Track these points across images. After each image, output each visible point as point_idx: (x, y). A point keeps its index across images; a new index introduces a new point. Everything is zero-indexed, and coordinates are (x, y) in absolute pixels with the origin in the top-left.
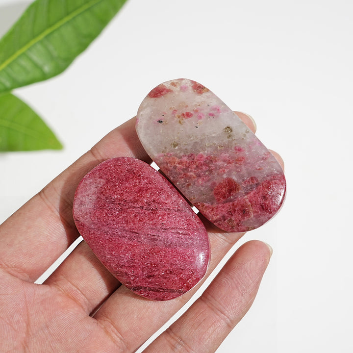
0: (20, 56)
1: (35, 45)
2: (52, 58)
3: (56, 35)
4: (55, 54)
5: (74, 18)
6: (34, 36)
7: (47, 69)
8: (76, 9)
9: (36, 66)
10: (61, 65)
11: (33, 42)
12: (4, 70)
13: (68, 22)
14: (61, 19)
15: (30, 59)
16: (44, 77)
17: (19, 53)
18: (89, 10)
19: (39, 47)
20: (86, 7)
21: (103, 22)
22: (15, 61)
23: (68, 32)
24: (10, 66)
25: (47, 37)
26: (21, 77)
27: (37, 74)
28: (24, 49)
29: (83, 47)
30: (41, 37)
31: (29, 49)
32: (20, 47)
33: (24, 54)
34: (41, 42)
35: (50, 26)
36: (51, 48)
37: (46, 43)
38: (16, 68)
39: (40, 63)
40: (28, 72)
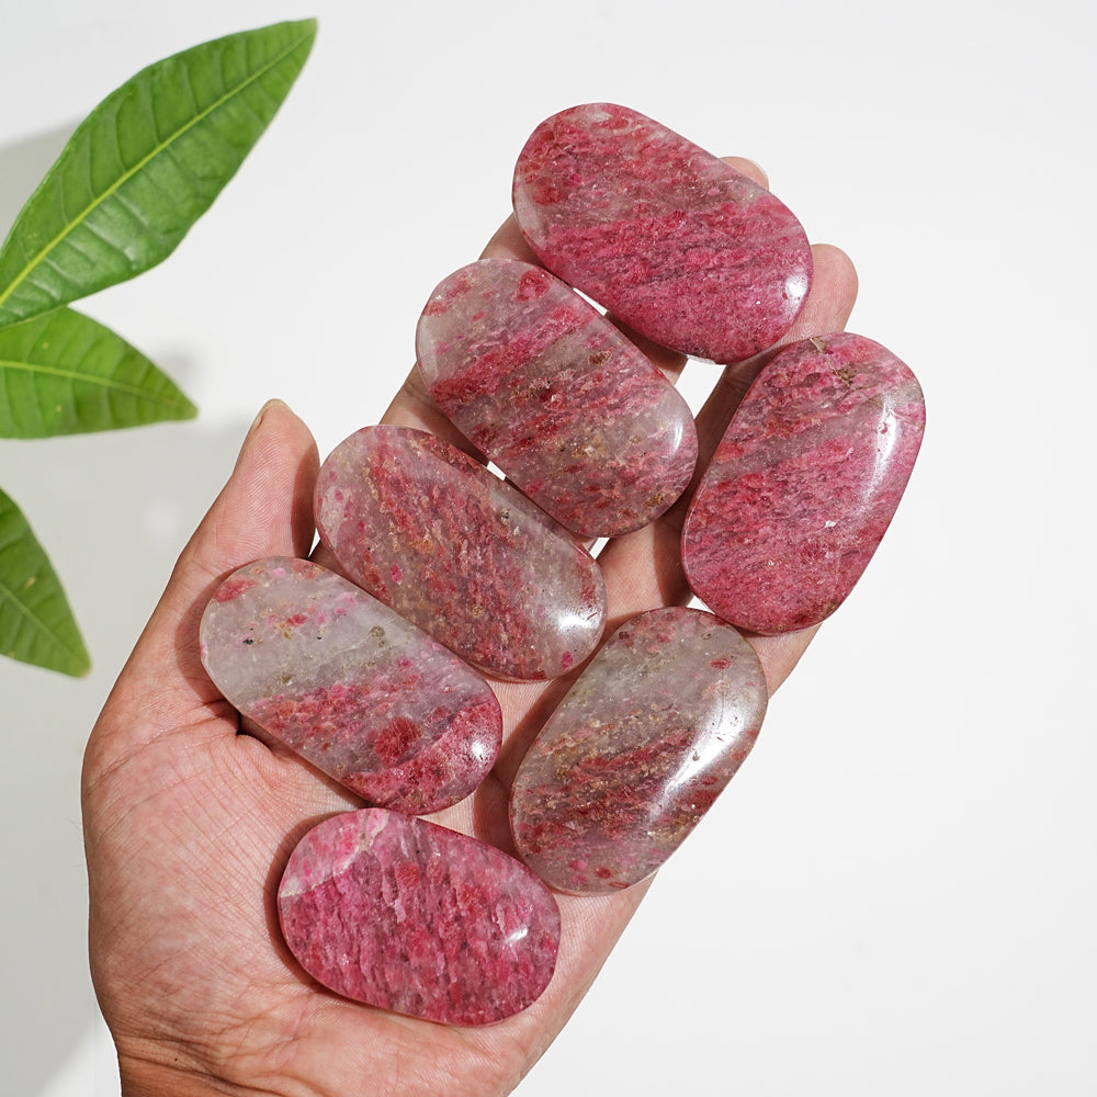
0: (69, 234)
1: (98, 208)
2: (140, 229)
3: (142, 180)
4: (145, 220)
5: (174, 144)
7: (131, 253)
9: (109, 248)
10: (162, 245)
11: (96, 203)
12: (44, 264)
13: (165, 151)
15: (95, 236)
16: (130, 271)
17: (69, 228)
18: (200, 123)
19: (111, 210)
20: (198, 118)
21: (240, 147)
22: (64, 243)
23: (165, 174)
24: (54, 255)
25: (122, 189)
26: (80, 279)
27: (115, 266)
28: (79, 219)
29: (203, 202)
30: (112, 189)
31: (89, 218)
32: (71, 219)
33: (81, 227)
34: (114, 200)
35: (128, 168)
36: (135, 210)
37: (124, 200)
38: (68, 257)
39: (117, 243)
40: (93, 265)
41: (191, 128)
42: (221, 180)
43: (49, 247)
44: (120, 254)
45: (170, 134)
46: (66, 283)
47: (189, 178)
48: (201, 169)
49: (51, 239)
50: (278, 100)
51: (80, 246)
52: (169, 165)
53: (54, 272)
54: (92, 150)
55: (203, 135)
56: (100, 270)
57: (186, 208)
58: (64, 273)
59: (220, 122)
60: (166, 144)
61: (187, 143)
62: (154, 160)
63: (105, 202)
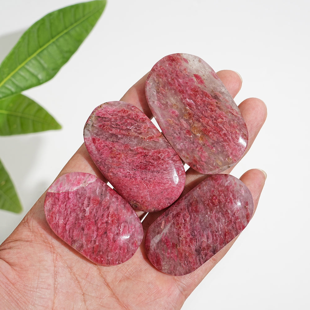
0: (20, 70)
1: (30, 61)
2: (43, 68)
3: (45, 52)
4: (46, 66)
5: (57, 40)
6: (29, 55)
7: (40, 77)
8: (58, 34)
9: (33, 75)
10: (51, 74)
11: (29, 59)
12: (10, 80)
13: (54, 42)
14: (49, 41)
15: (28, 71)
16: (39, 83)
17: (19, 67)
18: (66, 33)
19: (34, 62)
20: (65, 31)
21: (78, 42)
22: (17, 73)
23: (53, 50)
24: (14, 76)
25: (38, 55)
26: (22, 84)
27: (34, 81)
28: (23, 64)
29: (66, 60)
30: (35, 55)
31: (26, 64)
32: (20, 64)
33: (23, 67)
34: (35, 58)
35: (41, 47)
36: (42, 62)
37: (38, 58)
38: (18, 78)
39: (35, 73)
40: (27, 80)
41: (64, 35)
42: (72, 52)
43: (12, 74)
44: (35, 76)
45: (55, 36)
46: (17, 86)
47: (61, 52)
48: (65, 49)
49: (13, 70)
50: (92, 26)
51: (22, 73)
52: (55, 47)
53: (13, 83)
54: (29, 41)
55: (67, 37)
56: (29, 83)
57: (59, 62)
58: (17, 83)
59: (73, 33)
60: (54, 40)
61: (61, 40)
62: (50, 45)
63: (32, 59)
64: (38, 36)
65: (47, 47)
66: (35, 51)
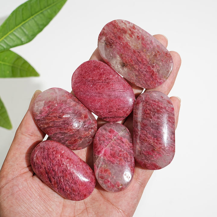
0: (10, 34)
1: (17, 29)
2: (25, 34)
3: (27, 24)
4: (27, 33)
5: (35, 17)
6: (16, 26)
7: (23, 39)
8: (36, 13)
9: (18, 38)
10: (30, 39)
11: (16, 28)
12: (3, 40)
13: (33, 18)
14: (29, 17)
15: (15, 35)
16: (22, 43)
17: (10, 33)
18: (42, 13)
19: (19, 30)
20: (41, 12)
21: (49, 19)
22: (8, 36)
23: (32, 23)
24: (5, 38)
25: (22, 26)
26: (11, 44)
27: (19, 42)
28: (12, 31)
29: (40, 30)
30: (20, 25)
31: (14, 31)
32: (10, 31)
33: (12, 33)
34: (20, 28)
35: (24, 21)
36: (25, 30)
37: (22, 28)
38: (8, 39)
39: (20, 37)
40: (14, 41)
41: (40, 14)
42: (45, 25)
43: (5, 37)
44: (20, 40)
45: (34, 14)
46: (8, 45)
47: (38, 25)
48: (40, 23)
49: (5, 34)
50: (59, 9)
51: (11, 37)
52: (33, 21)
53: (5, 43)
54: (16, 17)
55: (41, 15)
56: (16, 43)
57: (36, 31)
58: (7, 42)
59: (46, 13)
60: (33, 17)
61: (38, 17)
62: (30, 20)
63: (18, 28)
64: (23, 14)
65: (29, 21)
66: (20, 23)
